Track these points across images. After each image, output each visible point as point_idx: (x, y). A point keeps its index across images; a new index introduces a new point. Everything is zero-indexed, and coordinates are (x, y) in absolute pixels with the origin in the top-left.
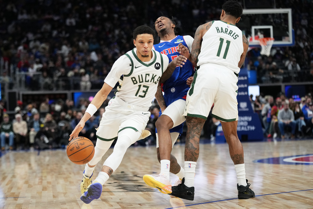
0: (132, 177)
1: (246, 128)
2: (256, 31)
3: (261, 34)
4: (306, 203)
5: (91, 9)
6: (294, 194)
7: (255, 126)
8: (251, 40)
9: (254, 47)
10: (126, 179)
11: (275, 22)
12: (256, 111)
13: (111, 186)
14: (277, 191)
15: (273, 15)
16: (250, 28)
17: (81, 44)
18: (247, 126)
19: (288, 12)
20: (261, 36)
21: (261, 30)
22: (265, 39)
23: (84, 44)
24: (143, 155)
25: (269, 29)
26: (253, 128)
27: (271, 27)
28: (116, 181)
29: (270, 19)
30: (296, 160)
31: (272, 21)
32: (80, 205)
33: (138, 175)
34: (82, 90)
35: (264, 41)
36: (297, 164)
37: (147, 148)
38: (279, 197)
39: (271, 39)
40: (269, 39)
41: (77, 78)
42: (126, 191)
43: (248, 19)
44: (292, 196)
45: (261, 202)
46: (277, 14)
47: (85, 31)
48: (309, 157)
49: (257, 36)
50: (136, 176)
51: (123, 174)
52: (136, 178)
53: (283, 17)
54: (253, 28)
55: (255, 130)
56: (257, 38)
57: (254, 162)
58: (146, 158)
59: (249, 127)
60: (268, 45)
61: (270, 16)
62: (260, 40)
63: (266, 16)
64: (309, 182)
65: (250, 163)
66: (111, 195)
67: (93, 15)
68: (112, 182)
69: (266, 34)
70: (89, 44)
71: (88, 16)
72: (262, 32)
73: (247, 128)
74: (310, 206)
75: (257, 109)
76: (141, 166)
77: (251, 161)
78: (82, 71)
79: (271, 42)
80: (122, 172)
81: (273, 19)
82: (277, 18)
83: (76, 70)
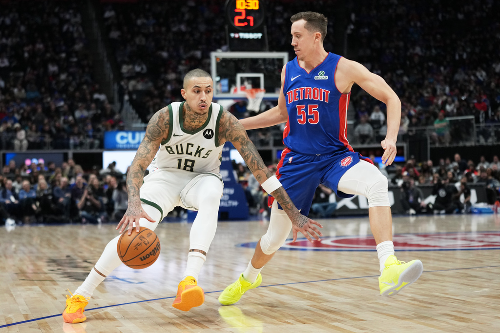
0: (80, 263)
1: (226, 203)
2: (243, 80)
3: (249, 83)
4: (305, 299)
5: (30, 47)
6: (289, 287)
7: (238, 201)
8: (236, 90)
9: (239, 101)
10: (73, 265)
11: (266, 69)
12: (240, 182)
13: (54, 274)
14: (267, 283)
15: (264, 60)
16: (235, 76)
17: (16, 91)
18: (227, 201)
19: (284, 57)
20: (248, 86)
21: (248, 79)
22: (254, 91)
23: (20, 90)
24: (94, 236)
25: (259, 78)
26: (235, 203)
27: (261, 76)
28: (60, 267)
29: (260, 65)
30: (291, 244)
31: (263, 67)
32: (14, 296)
33: (88, 261)
34: (17, 150)
35: (252, 93)
36: (291, 249)
37: (100, 226)
38: (270, 290)
39: (261, 91)
40: (258, 90)
41: (10, 135)
42: (73, 280)
43: (232, 64)
44: (287, 289)
45: (247, 297)
46: (269, 59)
47: (22, 74)
48: (306, 242)
49: (243, 87)
50: (86, 261)
51: (69, 258)
52: (85, 264)
53: (277, 63)
54: (239, 76)
55: (238, 205)
56: (244, 89)
57: (237, 246)
58: (97, 239)
59: (230, 202)
60: (257, 98)
61: (260, 62)
62: (247, 91)
63: (255, 61)
64: (307, 272)
65: (230, 248)
66: (55, 284)
67: (33, 54)
68: (55, 268)
69: (255, 84)
70: (26, 91)
71: (26, 55)
72: (250, 82)
73: (228, 203)
74: (310, 301)
75: (242, 179)
76: (92, 249)
77: (233, 245)
78: (17, 125)
79: (261, 94)
80: (68, 256)
81: (265, 65)
82: (269, 64)
83: (9, 124)
